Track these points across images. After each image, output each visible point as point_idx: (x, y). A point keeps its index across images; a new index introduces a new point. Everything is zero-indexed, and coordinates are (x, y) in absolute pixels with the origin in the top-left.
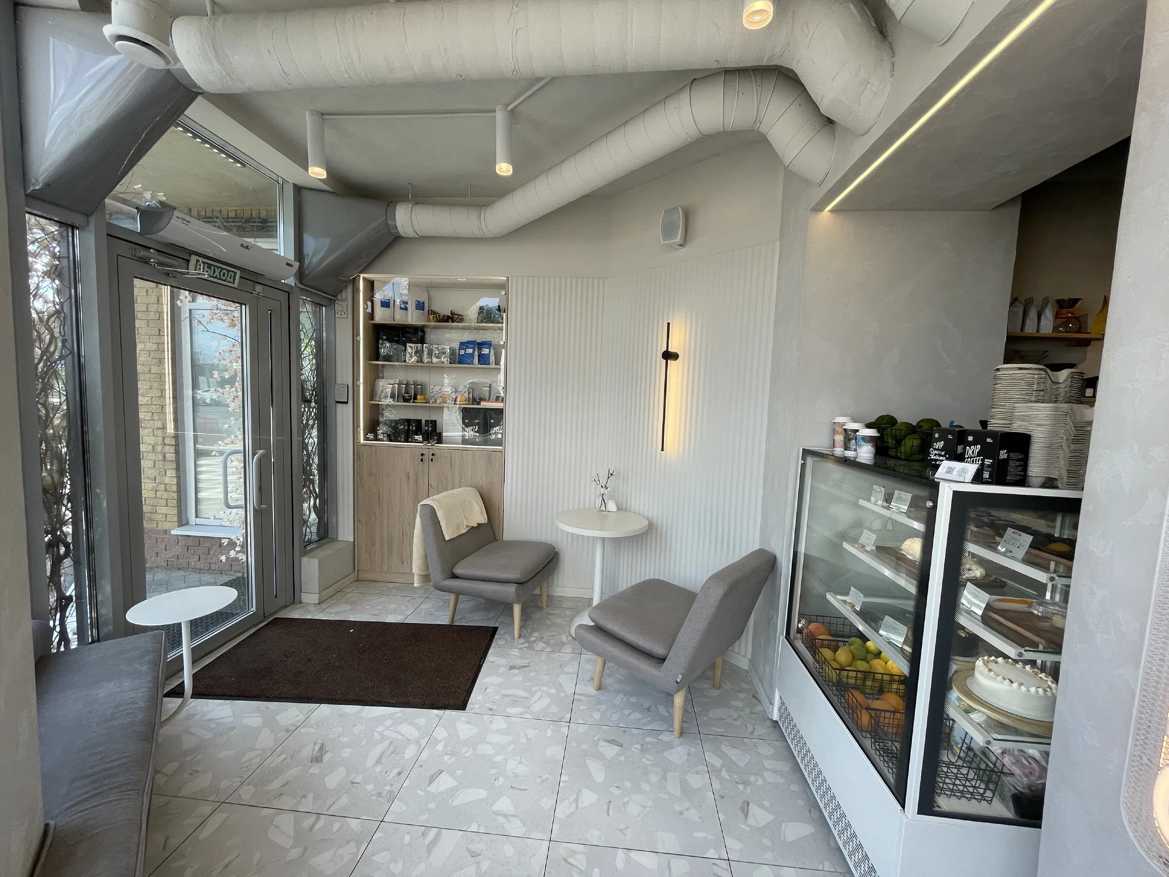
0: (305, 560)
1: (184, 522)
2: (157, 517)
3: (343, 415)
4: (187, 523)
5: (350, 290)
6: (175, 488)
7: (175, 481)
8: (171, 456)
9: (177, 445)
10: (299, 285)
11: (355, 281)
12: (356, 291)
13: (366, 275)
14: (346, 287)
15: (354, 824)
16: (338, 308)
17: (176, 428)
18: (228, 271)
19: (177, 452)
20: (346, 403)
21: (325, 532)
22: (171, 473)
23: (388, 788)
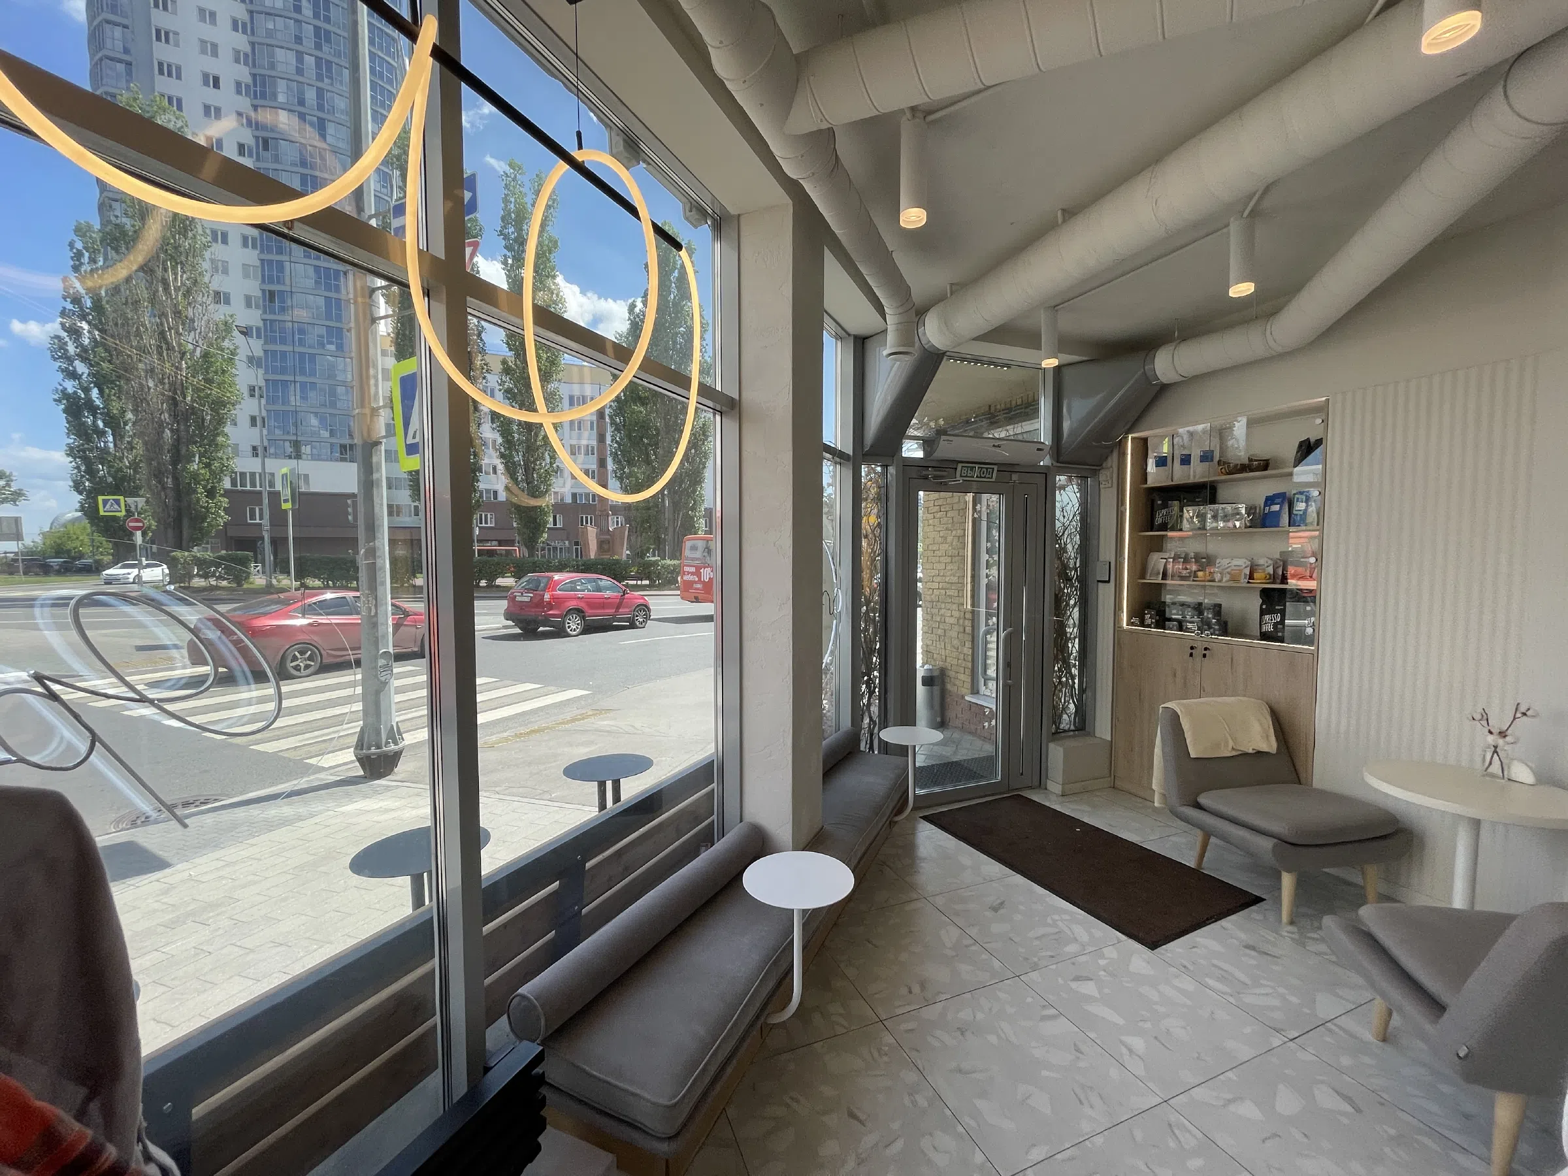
0: (1052, 746)
1: (975, 691)
2: (957, 682)
3: (1105, 594)
4: (978, 693)
5: (1115, 454)
6: (970, 658)
7: (970, 652)
8: (969, 630)
9: (973, 620)
10: (1055, 464)
11: (1121, 445)
12: (1123, 454)
13: (1134, 435)
14: (1112, 451)
15: (996, 964)
16: (1102, 478)
17: (973, 605)
18: (987, 469)
19: (973, 626)
20: (1108, 582)
21: (1083, 724)
22: (968, 644)
23: (1036, 959)
